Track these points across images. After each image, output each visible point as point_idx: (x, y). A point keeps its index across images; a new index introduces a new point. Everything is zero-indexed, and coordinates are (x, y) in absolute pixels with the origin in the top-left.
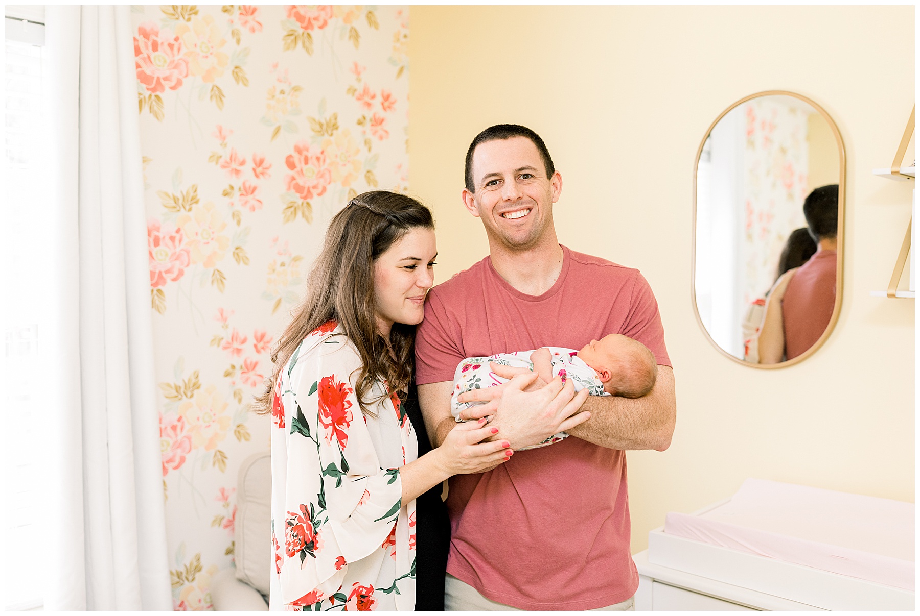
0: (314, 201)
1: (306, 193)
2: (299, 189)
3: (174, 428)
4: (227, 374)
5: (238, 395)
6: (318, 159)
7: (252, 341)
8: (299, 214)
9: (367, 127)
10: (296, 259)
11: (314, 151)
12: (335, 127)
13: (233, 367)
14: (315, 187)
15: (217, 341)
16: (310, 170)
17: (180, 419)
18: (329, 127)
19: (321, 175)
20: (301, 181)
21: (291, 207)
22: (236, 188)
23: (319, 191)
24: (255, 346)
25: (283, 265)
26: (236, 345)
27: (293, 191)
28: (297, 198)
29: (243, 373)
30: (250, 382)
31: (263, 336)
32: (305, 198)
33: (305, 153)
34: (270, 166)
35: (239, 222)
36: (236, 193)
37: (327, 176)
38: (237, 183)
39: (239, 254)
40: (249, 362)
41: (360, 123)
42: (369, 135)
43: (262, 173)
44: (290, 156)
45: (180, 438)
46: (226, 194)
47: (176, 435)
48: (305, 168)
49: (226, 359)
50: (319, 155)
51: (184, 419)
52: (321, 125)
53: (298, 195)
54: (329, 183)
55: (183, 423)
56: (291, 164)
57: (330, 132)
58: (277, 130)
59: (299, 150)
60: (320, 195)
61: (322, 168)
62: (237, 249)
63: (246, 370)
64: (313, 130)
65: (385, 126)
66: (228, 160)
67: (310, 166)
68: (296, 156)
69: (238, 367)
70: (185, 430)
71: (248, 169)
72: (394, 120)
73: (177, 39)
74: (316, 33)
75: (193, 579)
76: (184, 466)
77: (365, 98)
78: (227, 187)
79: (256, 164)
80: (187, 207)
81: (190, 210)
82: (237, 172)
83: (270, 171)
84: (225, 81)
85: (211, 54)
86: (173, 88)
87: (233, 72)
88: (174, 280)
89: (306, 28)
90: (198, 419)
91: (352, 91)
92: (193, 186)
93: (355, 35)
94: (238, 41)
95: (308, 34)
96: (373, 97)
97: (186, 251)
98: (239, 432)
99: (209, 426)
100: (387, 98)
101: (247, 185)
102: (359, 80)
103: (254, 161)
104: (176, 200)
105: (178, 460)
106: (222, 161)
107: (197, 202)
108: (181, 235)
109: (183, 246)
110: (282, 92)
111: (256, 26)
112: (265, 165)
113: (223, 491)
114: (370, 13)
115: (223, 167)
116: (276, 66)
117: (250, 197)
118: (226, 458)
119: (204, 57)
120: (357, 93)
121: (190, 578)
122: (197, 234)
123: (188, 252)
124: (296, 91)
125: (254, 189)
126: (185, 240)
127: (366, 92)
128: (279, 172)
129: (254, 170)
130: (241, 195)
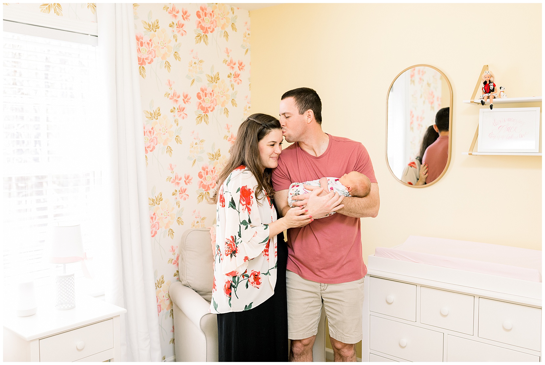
0: (210, 114)
1: (206, 110)
2: (203, 108)
3: (152, 218)
4: (174, 194)
5: (178, 204)
6: (211, 94)
7: (183, 179)
8: (203, 120)
9: (232, 78)
10: (202, 141)
11: (209, 90)
12: (218, 79)
13: (176, 191)
14: (209, 107)
15: (169, 179)
16: (207, 99)
17: (154, 214)
18: (215, 79)
19: (212, 102)
20: (203, 105)
21: (200, 117)
22: (176, 109)
23: (211, 109)
24: (185, 181)
25: (196, 144)
26: (177, 181)
27: (200, 109)
28: (202, 113)
29: (180, 194)
30: (183, 198)
31: (188, 177)
32: (205, 112)
33: (205, 91)
34: (191, 98)
35: (177, 124)
36: (176, 111)
37: (215, 102)
38: (177, 106)
39: (178, 139)
40: (182, 189)
41: (229, 77)
42: (233, 82)
43: (187, 101)
44: (199, 93)
45: (154, 223)
46: (172, 111)
47: (153, 222)
48: (205, 98)
49: (173, 187)
50: (211, 92)
51: (156, 214)
52: (212, 78)
53: (202, 111)
54: (216, 105)
55: (156, 216)
56: (199, 97)
57: (216, 81)
58: (193, 81)
59: (202, 90)
60: (212, 111)
61: (213, 99)
62: (177, 137)
63: (181, 193)
64: (209, 81)
65: (240, 78)
66: (173, 96)
67: (207, 97)
68: (201, 92)
69: (178, 191)
70: (156, 219)
71: (181, 100)
72: (244, 75)
73: (150, 40)
74: (209, 35)
75: (161, 287)
76: (156, 235)
77: (231, 64)
78: (172, 108)
79: (184, 97)
80: (156, 118)
81: (157, 119)
82: (177, 101)
83: (190, 101)
84: (171, 59)
85: (165, 46)
86: (149, 63)
87: (174, 54)
88: (151, 151)
89: (205, 33)
90: (162, 214)
91: (225, 61)
92: (158, 108)
93: (226, 35)
94: (176, 40)
95: (206, 35)
96: (235, 64)
97: (156, 138)
98: (179, 221)
99: (167, 217)
100: (241, 64)
101: (181, 107)
102: (228, 56)
103: (183, 95)
104: (151, 114)
105: (154, 233)
106: (170, 96)
107: (160, 115)
108: (154, 130)
109: (154, 135)
110: (195, 63)
111: (184, 33)
112: (188, 98)
113: (172, 247)
114: (233, 24)
115: (171, 99)
116: (192, 51)
117: (182, 113)
118: (174, 232)
119: (162, 48)
120: (227, 63)
121: (160, 286)
122: (160, 130)
123: (157, 139)
124: (201, 62)
125: (184, 109)
126: (155, 133)
127: (231, 62)
128: (194, 100)
129: (184, 100)
130: (178, 112)
